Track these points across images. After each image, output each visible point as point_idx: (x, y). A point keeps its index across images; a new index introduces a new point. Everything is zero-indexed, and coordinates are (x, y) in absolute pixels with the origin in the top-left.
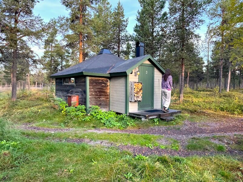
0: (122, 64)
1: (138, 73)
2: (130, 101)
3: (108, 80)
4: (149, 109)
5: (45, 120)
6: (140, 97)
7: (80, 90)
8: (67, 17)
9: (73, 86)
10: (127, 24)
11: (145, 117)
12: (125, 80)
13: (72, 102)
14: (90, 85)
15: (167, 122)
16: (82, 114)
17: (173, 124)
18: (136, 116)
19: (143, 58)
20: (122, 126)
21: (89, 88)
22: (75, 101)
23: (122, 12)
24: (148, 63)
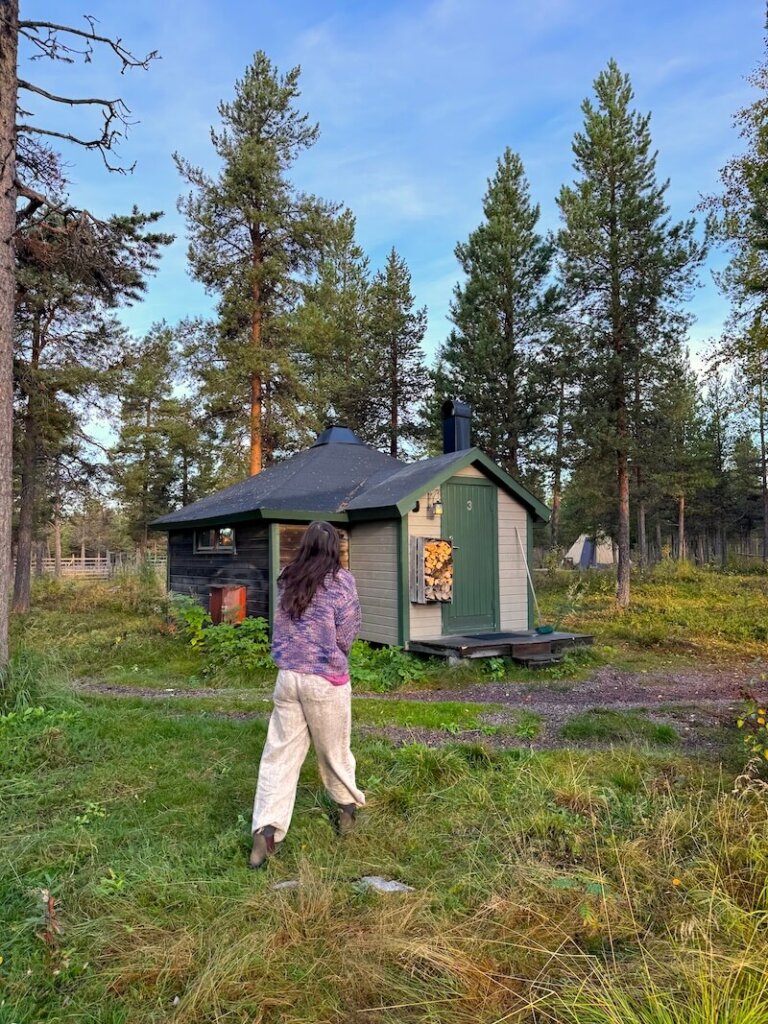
0: (390, 479)
1: (439, 510)
2: (415, 604)
3: (344, 533)
4: (485, 629)
5: (136, 669)
6: (447, 588)
7: (252, 567)
8: (209, 320)
9: (227, 555)
10: (423, 329)
11: (458, 653)
12: (395, 533)
13: (226, 608)
14: (282, 552)
15: (534, 669)
16: (257, 647)
17: (553, 676)
18: (432, 651)
19: (454, 461)
20: (384, 681)
21: (281, 561)
22: (233, 607)
23: (406, 289)
24: (473, 473)
